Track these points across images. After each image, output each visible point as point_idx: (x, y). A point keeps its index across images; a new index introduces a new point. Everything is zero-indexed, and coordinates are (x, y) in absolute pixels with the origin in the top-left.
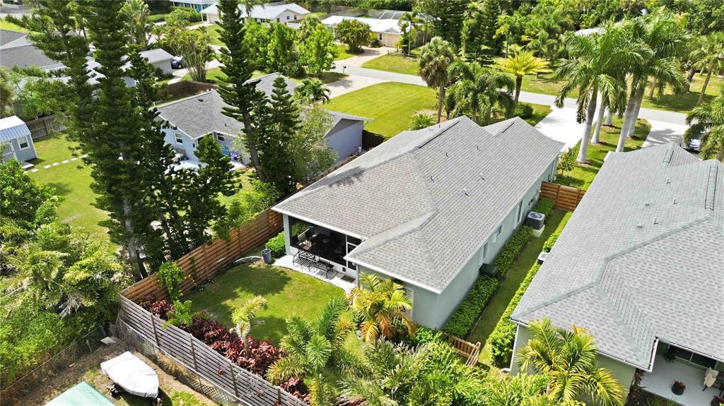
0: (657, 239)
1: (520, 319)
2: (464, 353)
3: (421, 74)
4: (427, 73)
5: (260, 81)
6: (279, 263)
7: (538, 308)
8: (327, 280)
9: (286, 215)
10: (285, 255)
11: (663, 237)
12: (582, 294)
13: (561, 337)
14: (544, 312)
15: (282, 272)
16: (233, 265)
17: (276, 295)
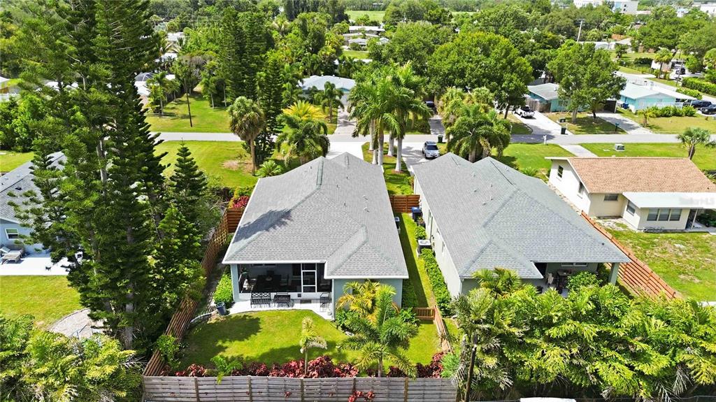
0: (501, 207)
1: (465, 275)
2: (424, 317)
3: (233, 130)
4: (241, 128)
5: (166, 153)
6: (234, 311)
7: (471, 265)
8: (290, 308)
9: (233, 265)
10: (234, 303)
11: (504, 205)
12: (488, 249)
13: (496, 275)
14: (475, 266)
15: (245, 316)
16: (192, 327)
17: (258, 334)
